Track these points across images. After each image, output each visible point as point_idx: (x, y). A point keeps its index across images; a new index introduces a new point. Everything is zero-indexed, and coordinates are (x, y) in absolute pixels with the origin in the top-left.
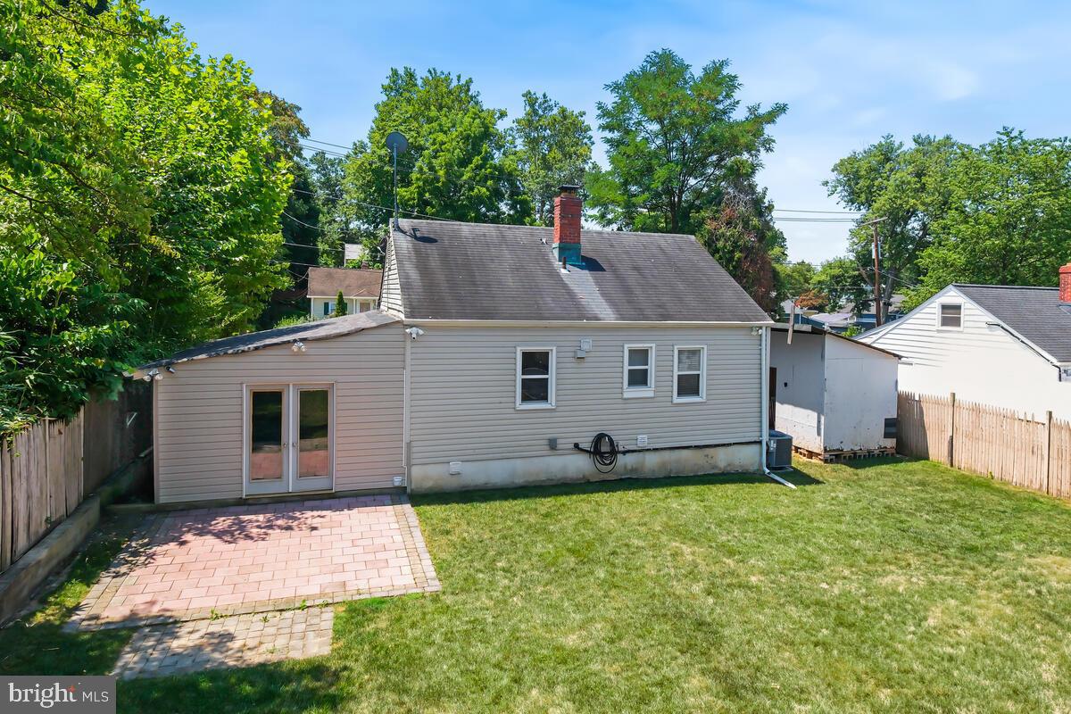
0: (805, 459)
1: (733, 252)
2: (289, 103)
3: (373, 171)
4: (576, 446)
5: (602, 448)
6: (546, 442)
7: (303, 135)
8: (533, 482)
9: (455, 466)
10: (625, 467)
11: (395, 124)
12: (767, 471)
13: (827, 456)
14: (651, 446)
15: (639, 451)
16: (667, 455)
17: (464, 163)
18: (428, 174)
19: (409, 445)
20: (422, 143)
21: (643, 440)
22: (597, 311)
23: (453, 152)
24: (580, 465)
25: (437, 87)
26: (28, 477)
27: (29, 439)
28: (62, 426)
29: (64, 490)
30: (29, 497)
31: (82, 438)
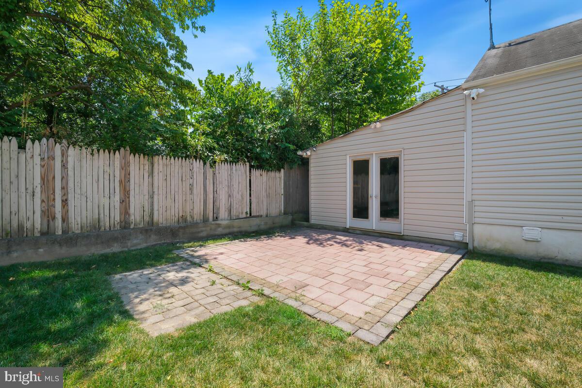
9: (530, 233)
19: (471, 204)
26: (230, 186)
27: (231, 169)
28: (264, 173)
29: (265, 203)
30: (229, 196)
31: (282, 185)
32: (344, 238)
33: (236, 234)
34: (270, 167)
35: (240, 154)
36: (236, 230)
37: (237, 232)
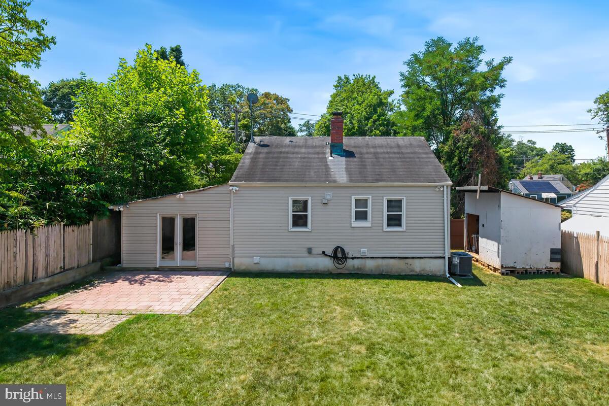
0: (492, 272)
1: (467, 148)
2: (284, 98)
3: (325, 127)
4: (324, 253)
5: (339, 255)
6: (305, 249)
7: (290, 112)
8: (299, 271)
9: (256, 259)
10: (354, 267)
11: (336, 103)
12: (448, 275)
13: (504, 270)
14: (370, 256)
15: (362, 258)
16: (380, 261)
17: (368, 119)
18: (350, 126)
19: (233, 247)
20: (348, 111)
21: (364, 252)
22: (337, 178)
23: (361, 114)
24: (326, 263)
25: (357, 82)
26: (47, 247)
27: (48, 231)
28: (76, 228)
29: (76, 256)
30: (46, 256)
31: (91, 235)
32: (156, 276)
33: (56, 289)
34: (81, 221)
35: (53, 214)
36: (55, 285)
37: (57, 287)
